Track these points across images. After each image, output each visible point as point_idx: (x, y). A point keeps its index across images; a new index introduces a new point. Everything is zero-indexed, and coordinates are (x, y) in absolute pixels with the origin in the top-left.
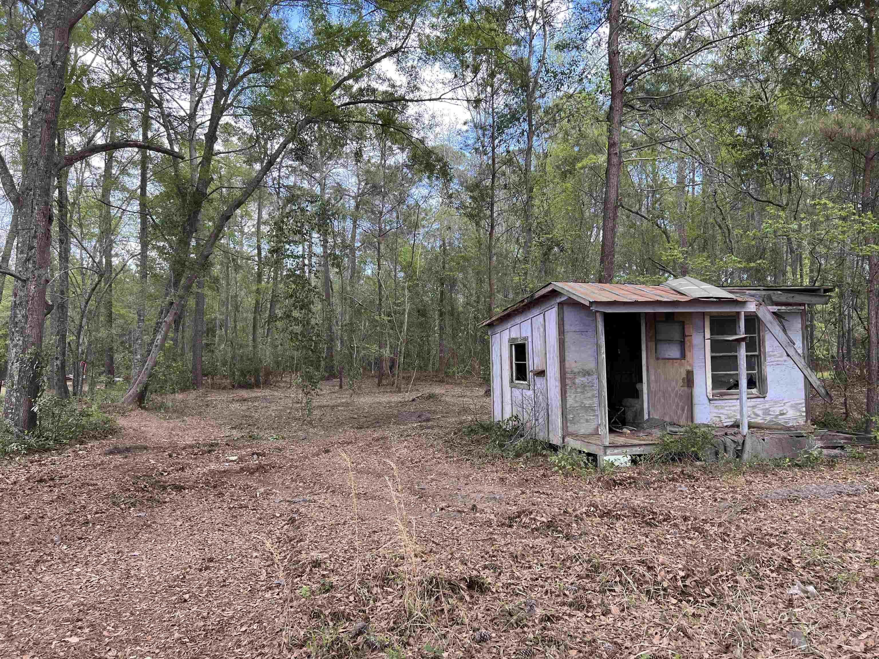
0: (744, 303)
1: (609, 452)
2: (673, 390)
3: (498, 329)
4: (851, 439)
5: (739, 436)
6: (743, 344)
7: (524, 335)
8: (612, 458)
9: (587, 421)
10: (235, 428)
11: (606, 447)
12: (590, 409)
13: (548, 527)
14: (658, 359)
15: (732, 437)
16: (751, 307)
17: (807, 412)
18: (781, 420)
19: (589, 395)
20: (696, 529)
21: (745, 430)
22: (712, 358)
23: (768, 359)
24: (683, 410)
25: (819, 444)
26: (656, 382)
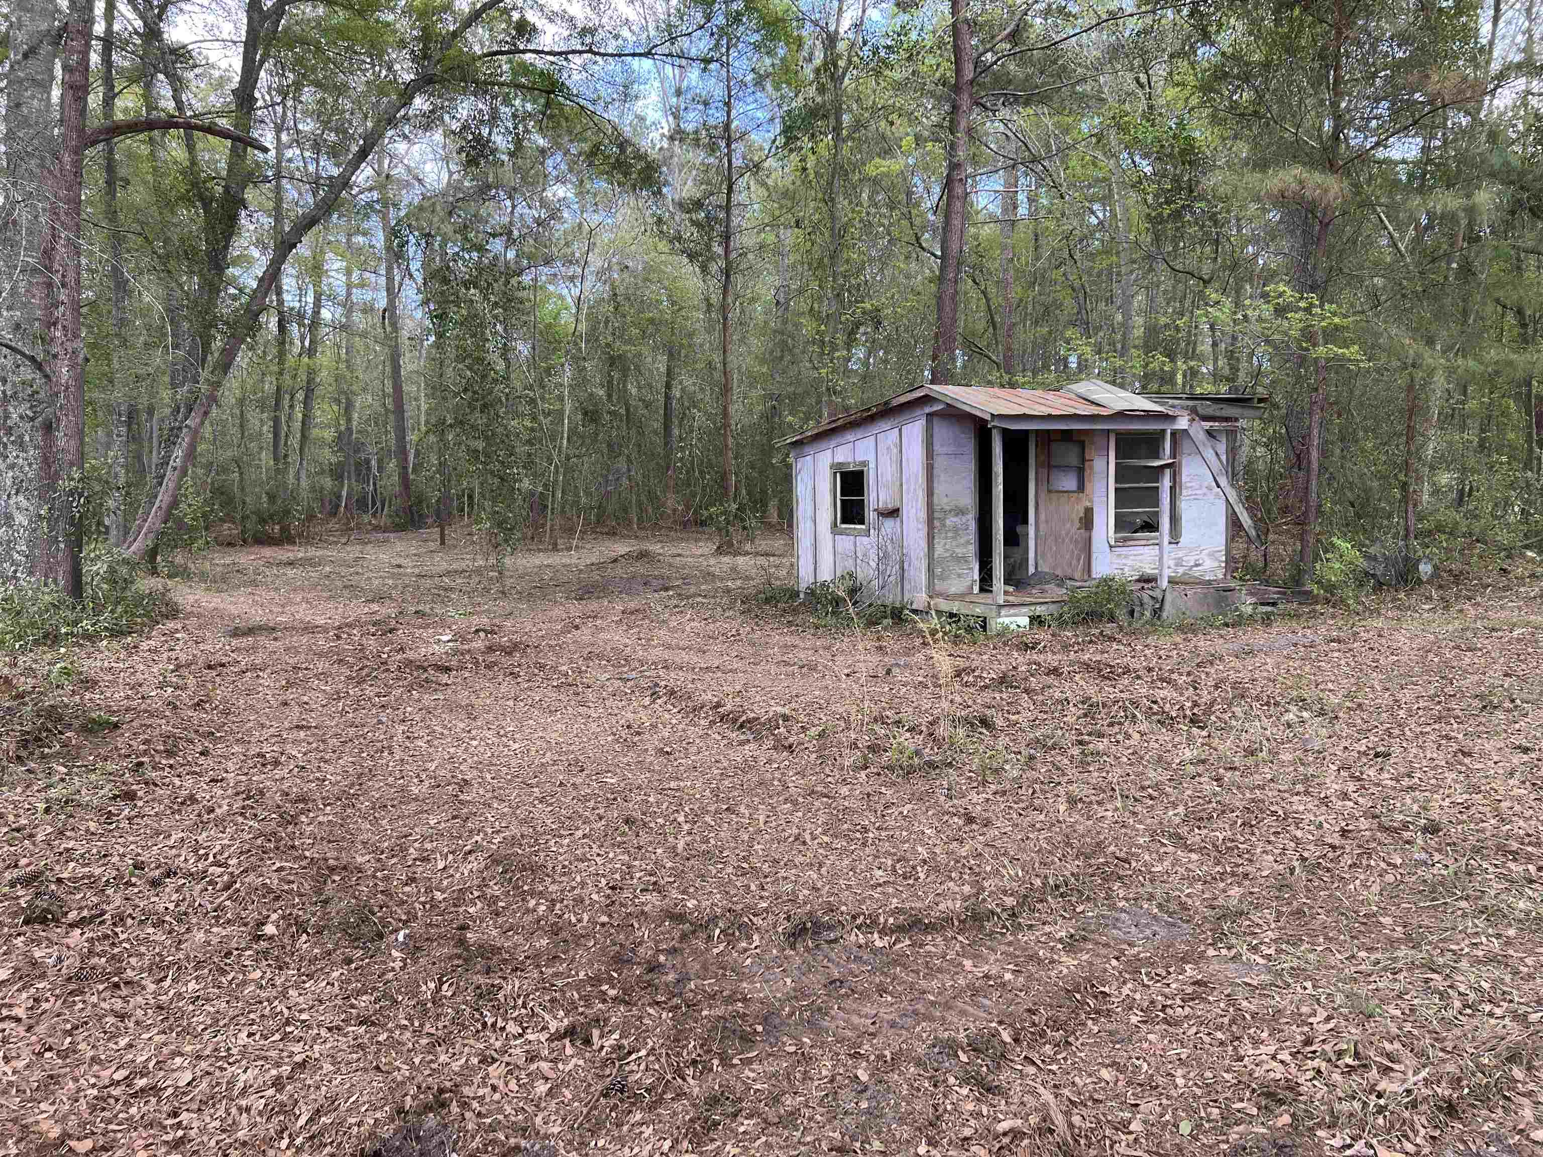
0: (1173, 418)
1: (1003, 612)
2: (1067, 534)
3: (807, 449)
4: (1284, 593)
5: (1158, 591)
6: (1167, 472)
7: (860, 458)
8: (1007, 620)
9: (959, 576)
10: (373, 601)
11: (1001, 606)
12: (964, 559)
13: (1001, 683)
14: (1049, 491)
15: (1150, 592)
16: (1183, 423)
17: (1226, 562)
18: (1196, 572)
19: (962, 541)
20: (1162, 680)
21: (1164, 584)
22: (1116, 489)
23: (1184, 492)
24: (1079, 560)
25: (1250, 600)
26: (1047, 522)
